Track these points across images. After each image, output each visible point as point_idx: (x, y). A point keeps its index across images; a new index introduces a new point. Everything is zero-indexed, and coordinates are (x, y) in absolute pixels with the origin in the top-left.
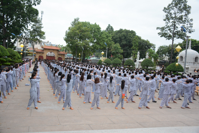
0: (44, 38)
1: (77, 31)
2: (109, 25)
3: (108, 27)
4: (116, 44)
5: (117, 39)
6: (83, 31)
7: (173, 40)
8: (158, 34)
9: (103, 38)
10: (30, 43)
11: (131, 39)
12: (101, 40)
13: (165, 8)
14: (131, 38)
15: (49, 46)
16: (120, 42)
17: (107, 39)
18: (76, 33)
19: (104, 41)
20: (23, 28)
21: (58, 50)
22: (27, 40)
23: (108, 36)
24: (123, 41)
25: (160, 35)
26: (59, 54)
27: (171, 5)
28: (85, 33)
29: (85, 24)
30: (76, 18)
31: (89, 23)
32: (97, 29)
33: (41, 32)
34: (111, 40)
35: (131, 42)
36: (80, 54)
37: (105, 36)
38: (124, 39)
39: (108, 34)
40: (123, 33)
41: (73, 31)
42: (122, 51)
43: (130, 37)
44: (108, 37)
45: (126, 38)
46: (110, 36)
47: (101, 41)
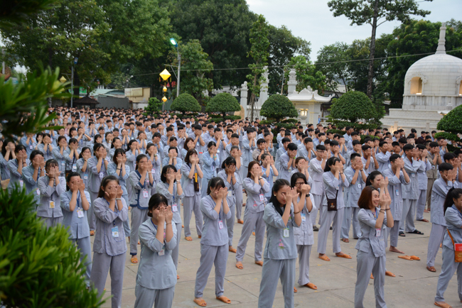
4: (189, 43)
5: (186, 24)
7: (374, 27)
8: (330, 4)
9: (143, 21)
11: (236, 23)
12: (137, 29)
14: (236, 20)
16: (199, 35)
17: (156, 26)
19: (146, 31)
23: (159, 14)
24: (209, 33)
25: (334, 7)
34: (167, 27)
35: (234, 33)
37: (148, 15)
38: (211, 25)
39: (156, 9)
42: (209, 65)
44: (160, 18)
45: (216, 20)
46: (164, 16)
47: (137, 33)
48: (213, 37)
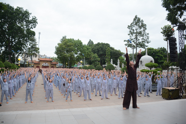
0: (39, 52)
1: (64, 46)
2: (90, 40)
3: (89, 42)
4: (94, 54)
5: (95, 50)
6: (68, 46)
7: (136, 49)
8: (125, 45)
9: (84, 50)
10: (29, 57)
12: (83, 52)
13: (129, 26)
15: (44, 59)
16: (98, 52)
17: (87, 51)
18: (63, 47)
19: (85, 52)
20: (24, 46)
21: (51, 61)
22: (27, 55)
25: (126, 45)
26: (52, 64)
27: (133, 24)
28: (70, 47)
29: (70, 40)
30: (64, 36)
31: (73, 40)
32: (80, 43)
33: (36, 48)
34: (90, 51)
36: (67, 63)
37: (86, 48)
38: (101, 50)
39: (88, 47)
40: (100, 46)
41: (61, 46)
42: (99, 59)
43: (105, 48)
45: (102, 49)
46: (90, 49)
48: (101, 53)
